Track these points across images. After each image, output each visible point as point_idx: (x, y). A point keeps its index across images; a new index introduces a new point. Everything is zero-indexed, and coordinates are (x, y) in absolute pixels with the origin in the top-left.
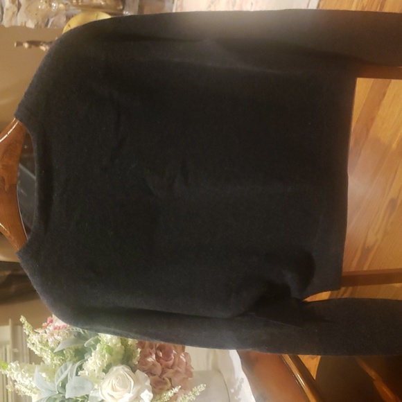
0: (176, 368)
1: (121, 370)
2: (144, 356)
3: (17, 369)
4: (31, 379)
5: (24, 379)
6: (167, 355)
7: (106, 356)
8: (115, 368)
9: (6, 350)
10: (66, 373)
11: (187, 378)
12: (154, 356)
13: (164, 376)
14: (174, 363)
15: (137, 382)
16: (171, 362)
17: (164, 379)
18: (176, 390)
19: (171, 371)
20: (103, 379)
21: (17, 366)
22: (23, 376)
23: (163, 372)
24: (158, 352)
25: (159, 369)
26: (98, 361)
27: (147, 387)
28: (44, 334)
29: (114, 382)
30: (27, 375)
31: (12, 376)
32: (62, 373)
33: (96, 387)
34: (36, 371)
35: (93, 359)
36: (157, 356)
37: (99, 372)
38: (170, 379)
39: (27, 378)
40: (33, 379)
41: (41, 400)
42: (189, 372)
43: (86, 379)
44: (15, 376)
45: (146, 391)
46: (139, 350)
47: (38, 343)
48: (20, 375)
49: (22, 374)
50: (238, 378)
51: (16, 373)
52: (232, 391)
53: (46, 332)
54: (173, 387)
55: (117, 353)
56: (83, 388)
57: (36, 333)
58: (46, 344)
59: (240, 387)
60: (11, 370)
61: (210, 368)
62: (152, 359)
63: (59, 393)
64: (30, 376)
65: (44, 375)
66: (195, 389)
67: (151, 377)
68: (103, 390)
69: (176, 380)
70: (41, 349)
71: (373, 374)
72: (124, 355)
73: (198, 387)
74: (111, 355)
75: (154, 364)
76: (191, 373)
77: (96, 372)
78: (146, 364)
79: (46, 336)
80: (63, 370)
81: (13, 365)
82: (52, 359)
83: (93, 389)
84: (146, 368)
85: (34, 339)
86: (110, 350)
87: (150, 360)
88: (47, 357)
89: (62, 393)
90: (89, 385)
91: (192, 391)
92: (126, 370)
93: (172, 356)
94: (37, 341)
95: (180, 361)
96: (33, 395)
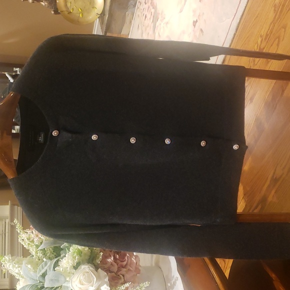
0: (129, 267)
1: (86, 268)
2: (105, 257)
3: (9, 262)
4: (19, 269)
5: (15, 269)
6: (123, 257)
7: (77, 258)
8: (83, 267)
10: (46, 268)
11: (137, 275)
12: (112, 258)
13: (119, 273)
14: (126, 264)
15: (98, 278)
16: (125, 263)
17: (119, 275)
18: (127, 285)
19: (125, 269)
20: (73, 274)
21: (9, 259)
22: (13, 267)
23: (119, 270)
24: (116, 255)
25: (115, 268)
26: (70, 261)
27: (106, 283)
28: (31, 234)
29: (81, 278)
30: (17, 266)
31: (5, 265)
32: (43, 268)
33: (68, 279)
34: (24, 263)
35: (67, 260)
36: (115, 258)
37: (70, 269)
38: (123, 276)
39: (16, 268)
40: (21, 269)
41: (26, 286)
42: (138, 270)
43: (60, 274)
44: (8, 266)
45: (105, 286)
46: (102, 254)
47: (26, 240)
48: (11, 266)
49: (13, 265)
50: (174, 276)
51: (8, 264)
52: (169, 285)
53: (32, 232)
54: (125, 282)
55: (85, 254)
56: (58, 281)
57: (26, 232)
58: (33, 241)
59: (175, 284)
60: (5, 262)
61: (154, 265)
62: (110, 260)
63: (40, 282)
64: (19, 267)
65: (29, 266)
66: (141, 285)
67: (109, 274)
68: (73, 283)
69: (127, 276)
70: (29, 244)
71: (273, 276)
72: (90, 256)
73: (144, 284)
74: (81, 256)
75: (112, 264)
76: (139, 270)
77: (68, 269)
78: (106, 264)
79: (32, 236)
80: (44, 266)
81: (6, 257)
82: (36, 252)
83: (66, 281)
84: (106, 266)
85: (24, 237)
86: (80, 253)
87: (109, 260)
88: (33, 251)
89: (42, 282)
90: (62, 279)
91: (139, 286)
92: (91, 268)
93: (126, 258)
94: (26, 239)
95: (132, 262)
96: (21, 278)
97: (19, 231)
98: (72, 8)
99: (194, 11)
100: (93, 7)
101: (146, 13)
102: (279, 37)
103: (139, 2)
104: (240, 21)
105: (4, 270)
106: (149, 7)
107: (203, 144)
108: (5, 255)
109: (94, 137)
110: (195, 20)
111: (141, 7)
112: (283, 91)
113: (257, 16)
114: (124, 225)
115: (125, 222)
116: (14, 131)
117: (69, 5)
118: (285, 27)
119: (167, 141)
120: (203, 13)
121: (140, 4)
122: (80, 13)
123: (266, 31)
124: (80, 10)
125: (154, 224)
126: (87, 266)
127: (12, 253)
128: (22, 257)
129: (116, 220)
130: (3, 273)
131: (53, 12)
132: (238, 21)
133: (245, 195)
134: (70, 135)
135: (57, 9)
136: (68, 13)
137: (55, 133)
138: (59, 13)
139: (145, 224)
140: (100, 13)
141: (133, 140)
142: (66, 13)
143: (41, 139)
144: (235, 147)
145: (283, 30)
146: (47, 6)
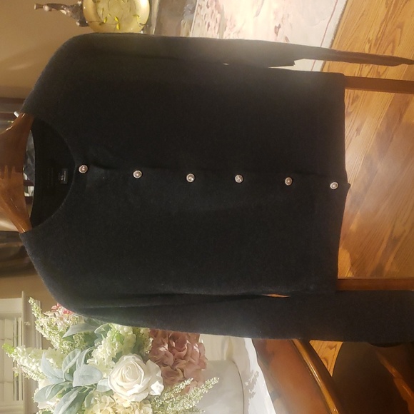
0: (189, 359)
1: (131, 359)
2: (156, 345)
3: (23, 354)
4: (38, 364)
5: (31, 365)
6: (181, 345)
7: (117, 344)
8: (125, 358)
9: (18, 322)
10: (74, 360)
11: (200, 369)
12: (167, 346)
13: (176, 367)
14: (186, 355)
15: (148, 372)
16: (184, 353)
17: (176, 370)
18: (188, 382)
19: (184, 362)
20: (113, 368)
21: (23, 350)
22: (29, 361)
23: (176, 362)
24: (171, 341)
25: (171, 360)
26: (107, 350)
27: (158, 379)
28: (53, 318)
29: (123, 373)
30: (33, 360)
31: (17, 360)
32: (70, 361)
33: (105, 376)
34: (43, 356)
35: (103, 348)
36: (170, 346)
37: (108, 361)
38: (183, 371)
39: (33, 363)
40: (40, 364)
41: (48, 387)
42: (202, 363)
43: (95, 368)
44: (21, 361)
45: (157, 383)
46: (151, 339)
47: (47, 327)
48: (26, 361)
49: (29, 359)
50: (253, 371)
51: (22, 358)
52: (247, 384)
53: (55, 316)
54: (185, 379)
55: (129, 341)
56: (91, 377)
57: (45, 315)
58: (55, 328)
59: (254, 382)
60: (17, 354)
61: (225, 359)
62: (164, 348)
63: (67, 381)
64: (37, 362)
65: (51, 361)
66: (208, 382)
67: (163, 368)
68: (112, 380)
69: (188, 371)
70: (50, 332)
71: (393, 371)
72: (135, 344)
73: (211, 380)
74: (122, 343)
75: (166, 354)
76: (205, 364)
77: (105, 360)
78: (158, 354)
79: (55, 319)
80: (71, 358)
81: (19, 349)
82: (61, 344)
83: (102, 378)
84: (158, 358)
85: (43, 322)
86: (121, 339)
87: (162, 349)
88: (56, 341)
89: (69, 381)
90: (97, 375)
91: (205, 384)
92: (137, 359)
93: (186, 346)
94: (46, 324)
95: (194, 352)
96: (40, 380)
97: (36, 315)
98: (104, 17)
99: (276, 13)
100: (135, 15)
101: (208, 20)
102: (394, 41)
103: (199, 5)
104: (339, 22)
105: (16, 372)
106: (213, 12)
107: (288, 181)
108: (17, 345)
109: (137, 174)
110: (277, 26)
111: (202, 13)
112: (401, 116)
113: (363, 14)
114: (181, 295)
115: (182, 291)
116: (27, 195)
117: (100, 12)
118: (401, 26)
119: (238, 179)
120: (288, 15)
121: (201, 8)
122: (116, 24)
123: (376, 33)
124: (116, 19)
125: (222, 294)
126: (131, 357)
127: (28, 344)
128: (41, 348)
129: (169, 289)
130: (15, 376)
131: (78, 24)
132: (337, 22)
133: (352, 265)
134: (103, 171)
135: (84, 19)
136: (100, 24)
137: (82, 169)
138: (87, 25)
139: (210, 294)
140: (144, 22)
141: (190, 178)
142: (97, 24)
143: (64, 178)
144: (333, 186)
145: (400, 30)
146: (69, 15)
